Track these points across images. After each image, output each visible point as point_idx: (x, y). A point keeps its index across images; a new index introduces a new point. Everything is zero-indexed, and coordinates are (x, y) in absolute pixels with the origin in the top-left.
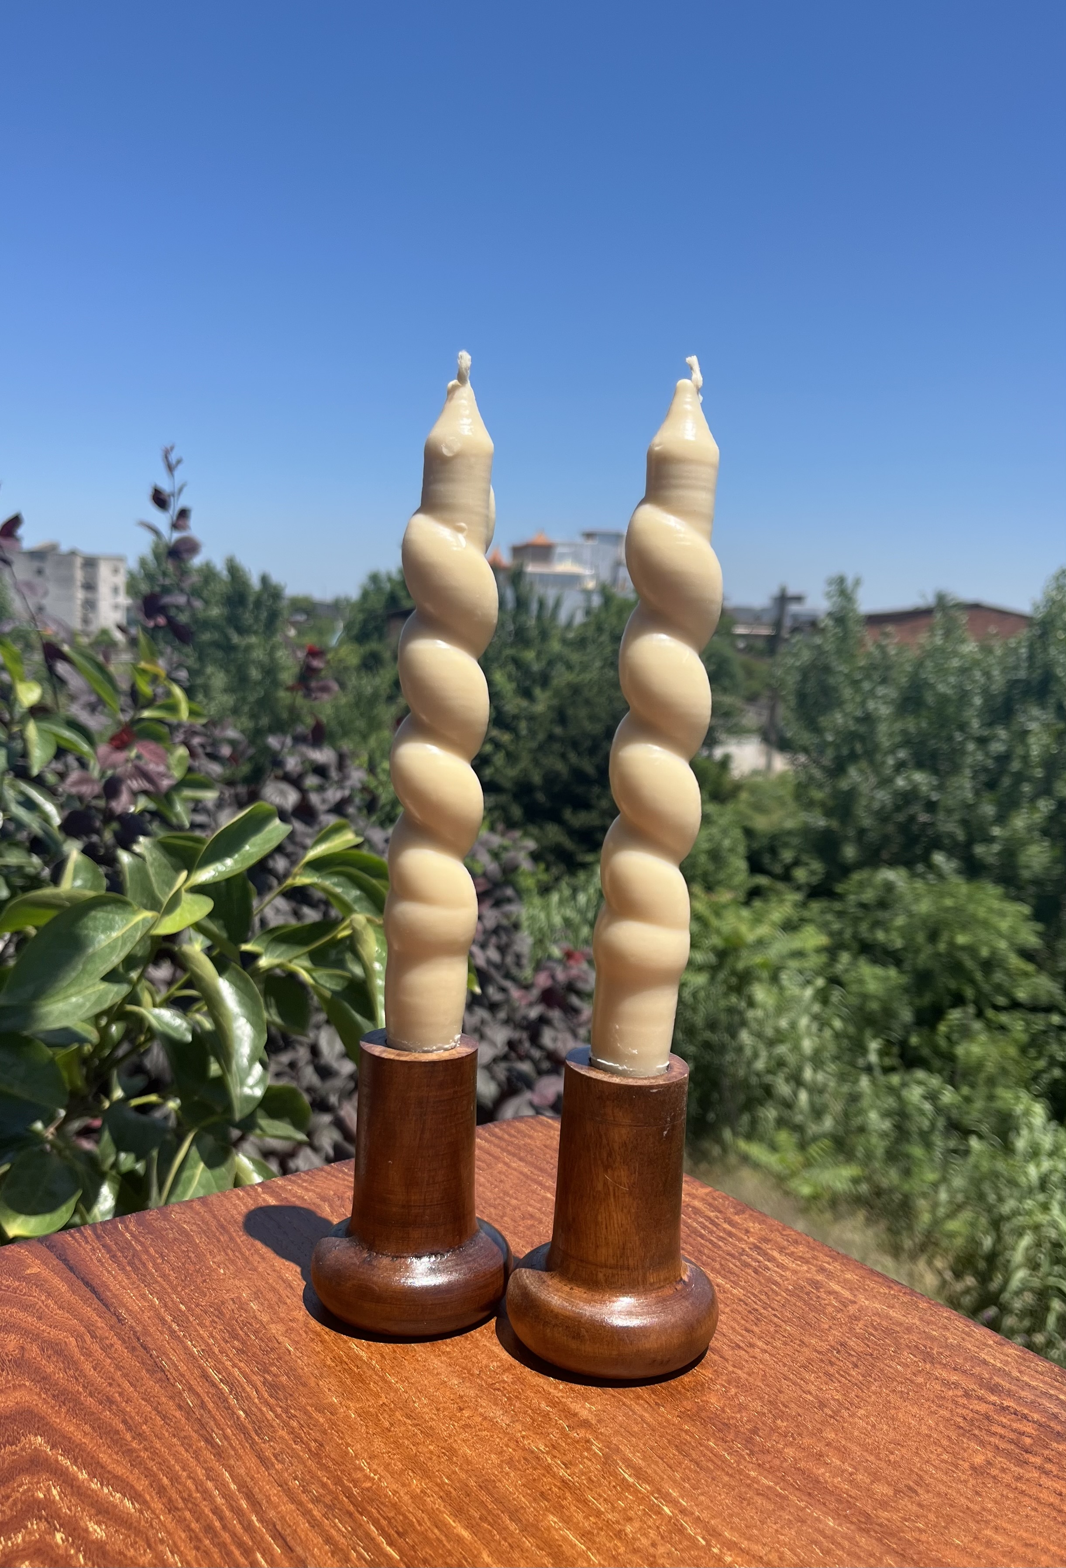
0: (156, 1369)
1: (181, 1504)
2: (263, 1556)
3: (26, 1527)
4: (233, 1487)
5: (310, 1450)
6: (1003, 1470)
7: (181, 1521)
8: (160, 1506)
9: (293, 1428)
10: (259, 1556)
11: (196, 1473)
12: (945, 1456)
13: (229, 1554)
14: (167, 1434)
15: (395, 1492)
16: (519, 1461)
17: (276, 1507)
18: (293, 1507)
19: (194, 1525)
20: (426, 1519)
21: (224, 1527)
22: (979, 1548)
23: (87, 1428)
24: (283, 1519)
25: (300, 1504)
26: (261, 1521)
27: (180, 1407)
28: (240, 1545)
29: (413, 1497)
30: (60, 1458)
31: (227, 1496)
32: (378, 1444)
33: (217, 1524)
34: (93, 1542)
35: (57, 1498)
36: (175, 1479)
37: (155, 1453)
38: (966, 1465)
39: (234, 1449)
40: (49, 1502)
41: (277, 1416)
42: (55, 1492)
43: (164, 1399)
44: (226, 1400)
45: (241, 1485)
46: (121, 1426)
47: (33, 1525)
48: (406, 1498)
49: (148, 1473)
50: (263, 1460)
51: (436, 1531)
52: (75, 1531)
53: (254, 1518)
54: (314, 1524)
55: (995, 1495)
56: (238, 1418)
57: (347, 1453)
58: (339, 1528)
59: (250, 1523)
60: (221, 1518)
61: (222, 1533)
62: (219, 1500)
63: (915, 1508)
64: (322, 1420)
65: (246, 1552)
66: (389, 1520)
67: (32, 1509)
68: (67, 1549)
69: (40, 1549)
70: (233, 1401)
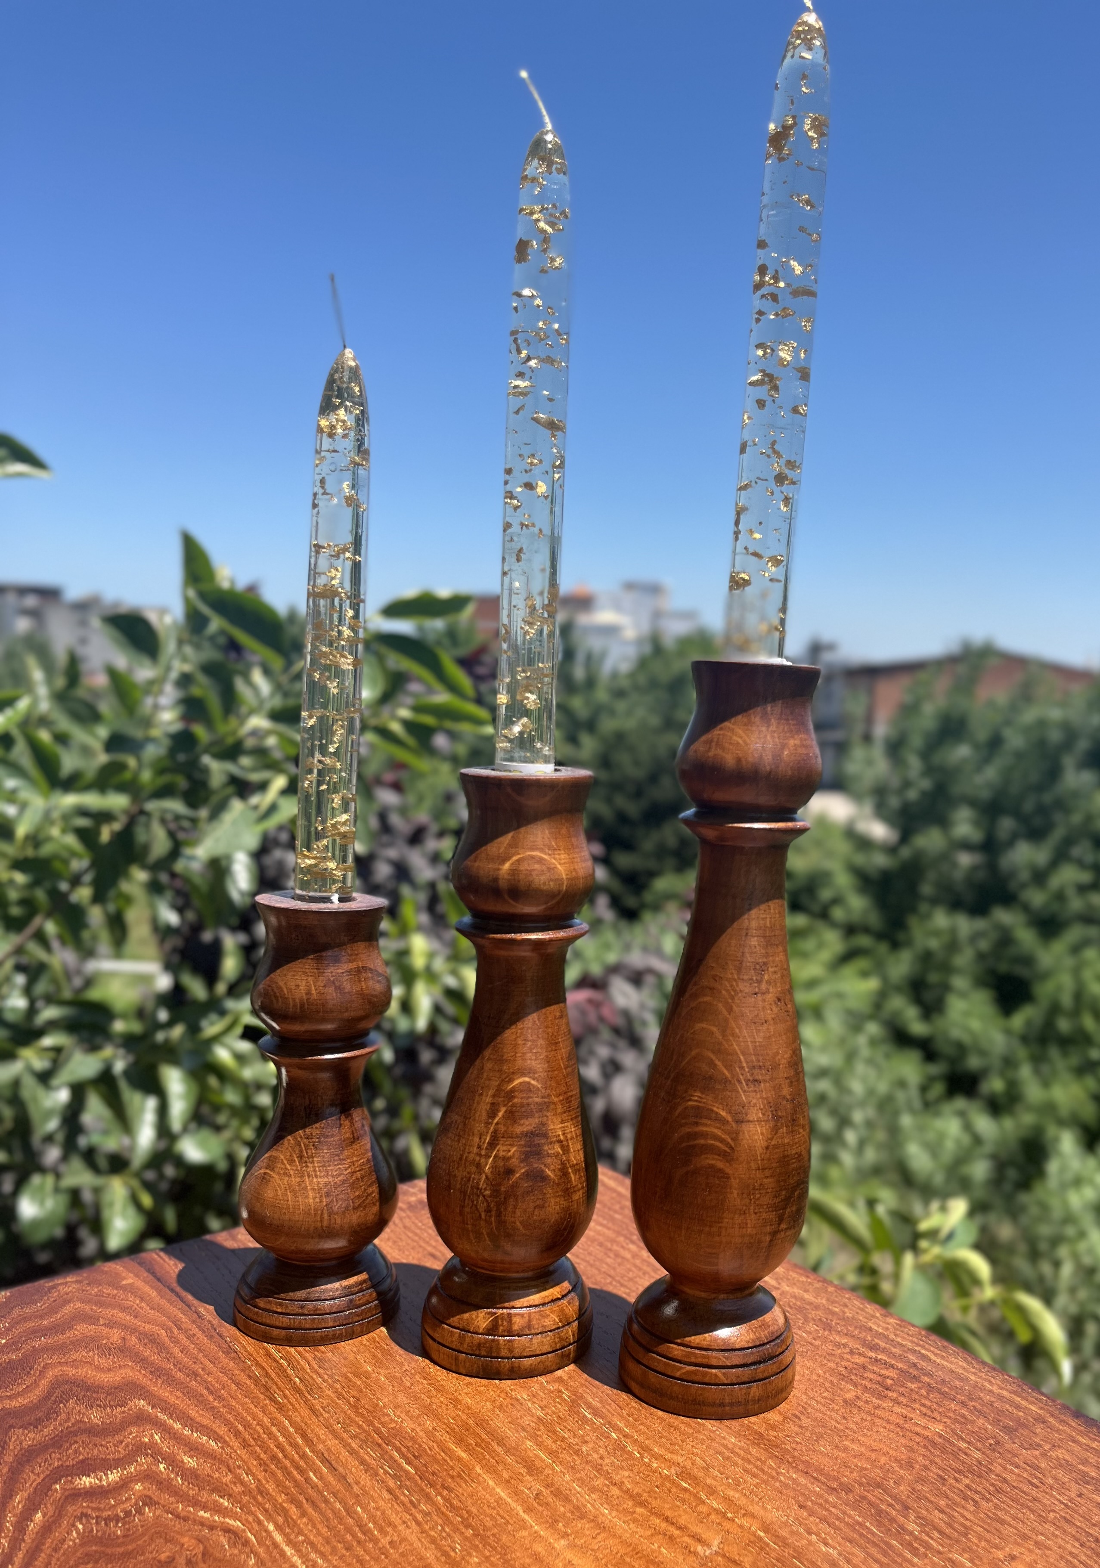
0: (229, 1351)
1: (253, 1443)
2: (314, 1474)
3: (137, 1461)
4: (291, 1430)
5: (350, 1404)
6: (867, 1402)
7: (253, 1453)
8: (237, 1444)
9: (337, 1389)
10: (311, 1475)
11: (263, 1421)
12: (826, 1394)
13: (288, 1473)
14: (240, 1396)
16: (507, 1407)
17: (324, 1442)
18: (337, 1442)
19: (263, 1456)
20: (435, 1446)
21: (285, 1457)
22: (838, 1453)
23: (179, 1393)
24: (329, 1450)
25: (342, 1439)
26: (313, 1451)
27: (250, 1377)
28: (298, 1467)
29: (427, 1432)
30: (159, 1414)
32: (401, 1398)
33: (280, 1455)
34: (187, 1469)
35: (159, 1441)
36: (247, 1426)
37: (231, 1409)
38: (840, 1400)
39: (291, 1404)
40: (153, 1445)
41: (325, 1381)
42: (157, 1437)
43: (237, 1372)
44: (285, 1371)
45: (298, 1429)
46: (205, 1392)
47: (142, 1460)
48: (422, 1434)
49: (227, 1423)
50: (314, 1411)
51: (442, 1454)
52: (173, 1462)
53: (308, 1450)
54: (352, 1452)
55: (857, 1419)
56: (295, 1383)
57: (378, 1405)
58: (371, 1455)
59: (305, 1454)
60: (283, 1451)
61: (284, 1460)
62: (281, 1439)
63: (796, 1429)
64: (359, 1383)
65: (302, 1472)
66: (408, 1448)
67: (140, 1449)
68: (168, 1475)
69: (148, 1475)
70: (290, 1372)
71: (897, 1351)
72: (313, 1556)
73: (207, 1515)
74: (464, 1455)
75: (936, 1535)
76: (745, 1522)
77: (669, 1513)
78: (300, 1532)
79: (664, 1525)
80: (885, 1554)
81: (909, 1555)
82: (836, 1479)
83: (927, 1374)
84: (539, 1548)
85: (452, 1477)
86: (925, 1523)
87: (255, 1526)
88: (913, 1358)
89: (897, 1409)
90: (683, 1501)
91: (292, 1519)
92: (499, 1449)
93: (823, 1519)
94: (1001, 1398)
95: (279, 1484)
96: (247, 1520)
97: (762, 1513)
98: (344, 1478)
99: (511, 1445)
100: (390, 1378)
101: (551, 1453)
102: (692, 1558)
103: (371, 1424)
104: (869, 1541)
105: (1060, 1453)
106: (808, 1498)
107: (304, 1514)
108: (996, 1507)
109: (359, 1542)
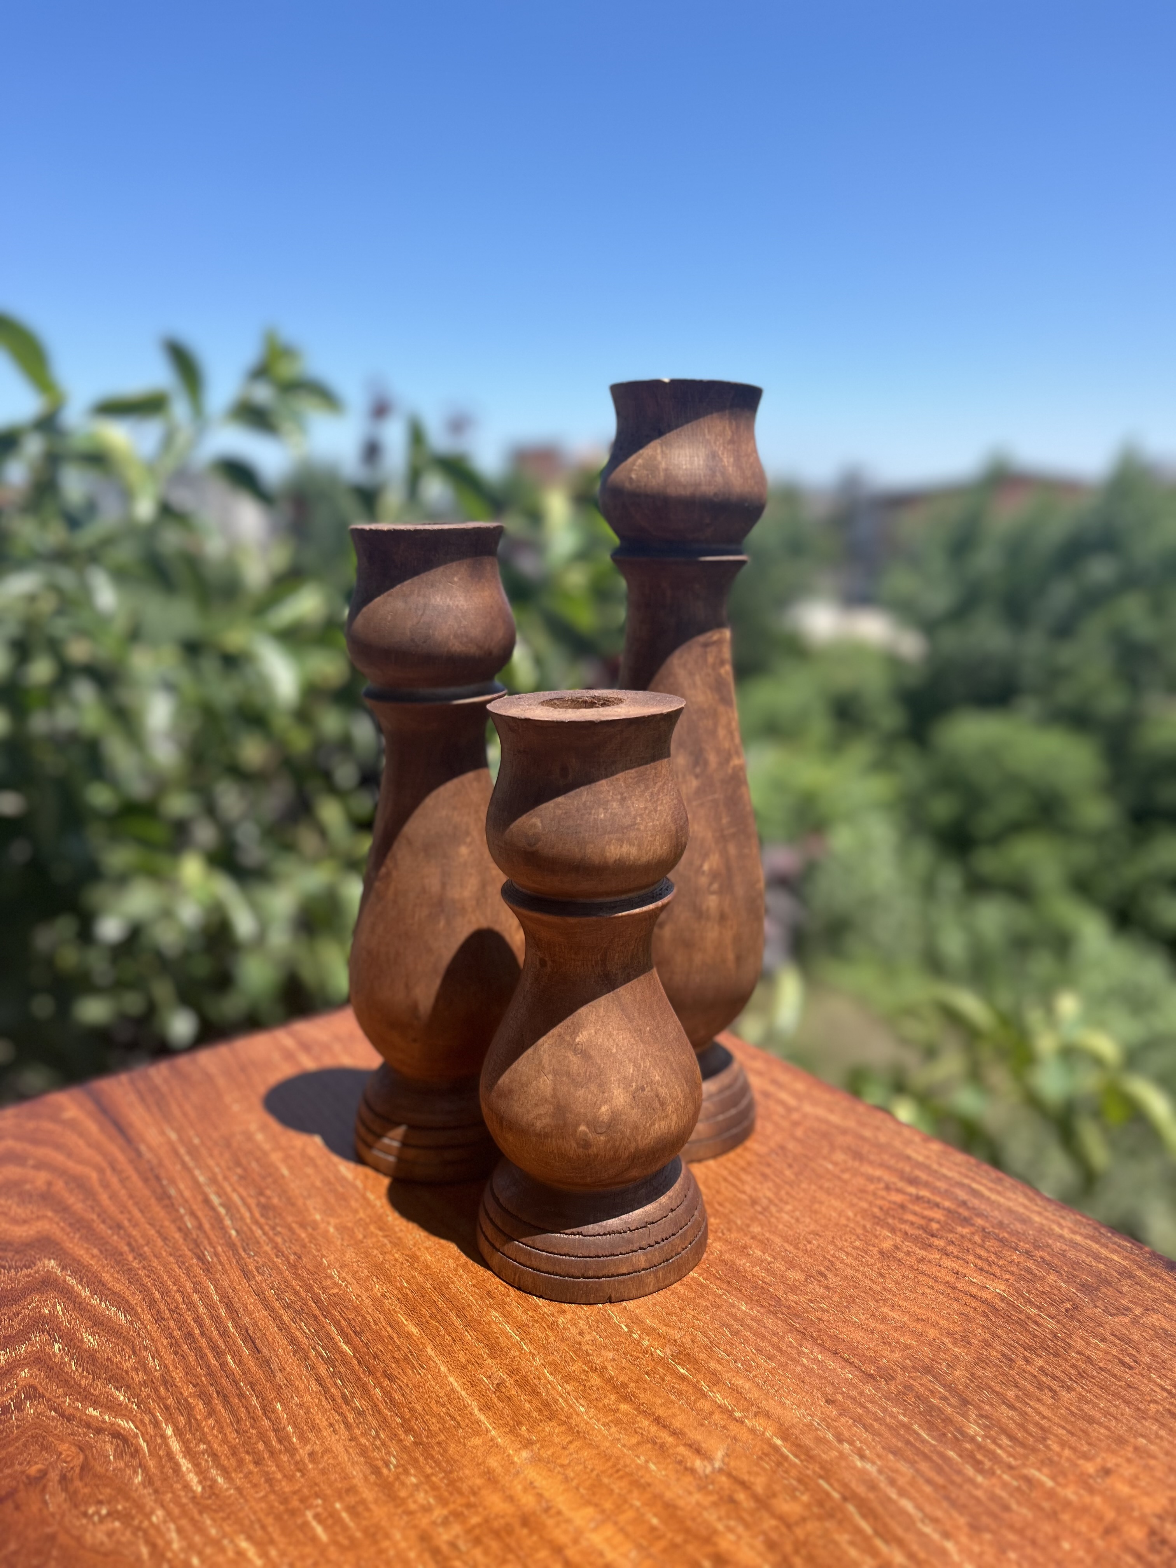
0: (164, 1197)
1: (167, 1314)
2: (233, 1358)
3: (30, 1339)
4: (216, 1297)
5: (289, 1263)
6: (908, 1253)
7: (165, 1330)
8: (149, 1317)
9: (277, 1244)
10: (229, 1357)
11: (185, 1287)
12: (857, 1243)
13: (203, 1356)
14: (164, 1254)
15: (358, 1296)
17: (250, 1314)
18: (266, 1313)
19: (177, 1333)
20: (382, 1319)
21: (202, 1334)
22: (873, 1324)
23: (95, 1251)
24: (255, 1324)
25: (272, 1310)
26: (236, 1327)
27: (180, 1229)
28: (215, 1348)
29: (374, 1300)
30: (68, 1278)
31: (210, 1307)
32: (350, 1255)
33: (197, 1331)
34: (85, 1350)
35: (61, 1313)
36: (165, 1293)
37: (152, 1271)
38: (875, 1251)
39: (222, 1264)
40: (52, 1317)
41: (265, 1234)
42: (59, 1308)
43: (167, 1223)
44: (221, 1221)
45: (223, 1296)
46: (126, 1248)
47: (36, 1337)
48: (367, 1301)
49: (143, 1289)
50: (246, 1274)
51: (389, 1329)
52: (71, 1341)
53: (230, 1325)
54: (282, 1327)
55: (898, 1276)
56: (230, 1237)
57: (321, 1263)
58: (303, 1332)
59: (226, 1328)
60: (201, 1326)
61: (200, 1339)
62: (202, 1310)
63: (822, 1290)
64: (303, 1235)
65: (219, 1354)
66: (348, 1320)
67: (38, 1323)
68: (62, 1358)
69: (39, 1358)
70: (228, 1222)
71: (942, 1185)
72: (213, 1472)
73: (96, 1413)
74: (414, 1330)
75: (1005, 1441)
76: (758, 1424)
77: (660, 1412)
78: (203, 1440)
79: (654, 1429)
80: (940, 1470)
81: (969, 1471)
82: (873, 1361)
83: (980, 1215)
84: (493, 1462)
85: (397, 1361)
86: (990, 1423)
87: (151, 1430)
88: (962, 1195)
89: (947, 1262)
90: (680, 1393)
91: (196, 1420)
92: (458, 1322)
93: (858, 1420)
94: (1074, 1245)
95: (188, 1371)
96: (142, 1421)
97: (779, 1411)
98: (268, 1362)
99: (472, 1316)
100: (342, 1229)
101: (521, 1328)
102: (688, 1479)
103: (309, 1289)
104: (919, 1452)
105: (1155, 1319)
106: (837, 1389)
107: (211, 1413)
108: (1081, 1398)
109: (272, 1453)
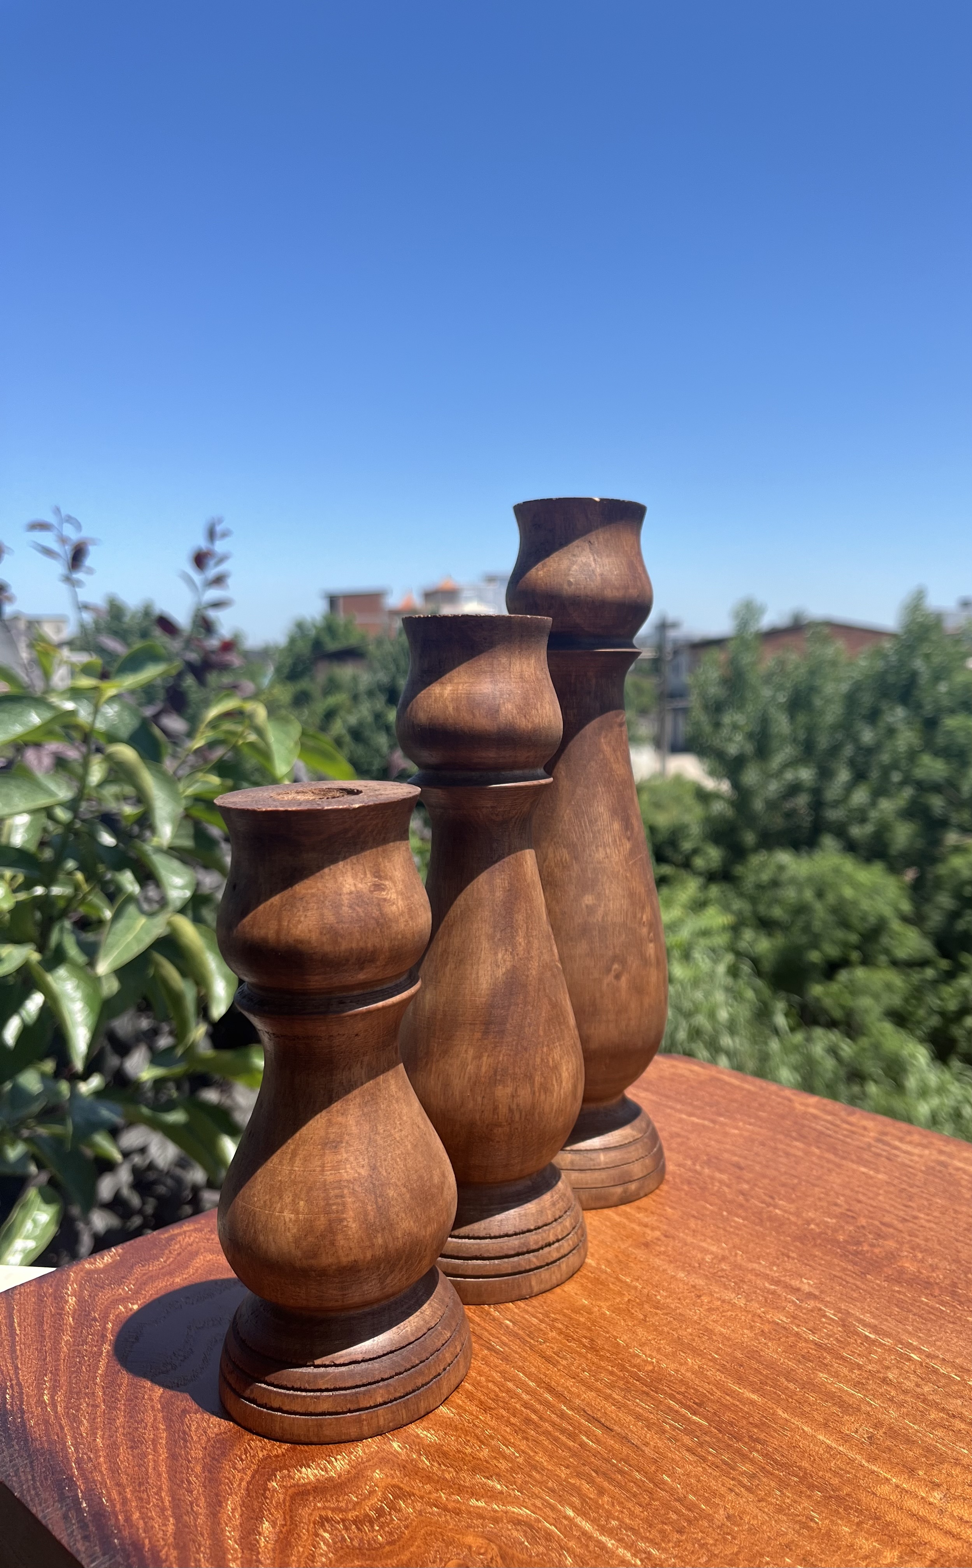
1: (493, 1404)
2: (588, 1438)
4: (532, 1384)
5: (584, 1346)
7: (499, 1418)
8: (475, 1408)
9: (559, 1329)
10: (584, 1438)
11: (493, 1377)
13: (556, 1439)
15: (677, 1371)
16: (770, 1333)
17: (579, 1396)
18: (595, 1394)
19: (514, 1420)
20: (715, 1389)
21: (541, 1418)
24: (589, 1404)
25: (598, 1390)
26: (572, 1409)
28: (563, 1431)
29: (695, 1373)
31: (532, 1392)
32: (642, 1333)
33: (534, 1417)
34: (429, 1447)
39: (516, 1352)
41: (541, 1321)
45: (539, 1382)
48: (689, 1374)
51: (728, 1397)
53: (565, 1408)
54: (619, 1406)
56: (507, 1327)
57: (618, 1344)
58: (643, 1406)
59: (562, 1411)
60: (535, 1411)
61: (542, 1423)
62: (525, 1397)
64: (582, 1319)
65: (570, 1435)
66: (682, 1394)
68: (408, 1456)
69: (384, 1458)
72: (641, 1545)
73: (481, 1504)
74: (754, 1397)
78: (609, 1516)
85: (756, 1426)
87: (549, 1512)
91: (591, 1499)
92: (792, 1386)
95: (550, 1454)
96: (535, 1506)
98: (626, 1438)
99: (803, 1379)
100: (617, 1310)
101: (856, 1385)
103: (623, 1368)
107: (601, 1490)
109: (689, 1521)
